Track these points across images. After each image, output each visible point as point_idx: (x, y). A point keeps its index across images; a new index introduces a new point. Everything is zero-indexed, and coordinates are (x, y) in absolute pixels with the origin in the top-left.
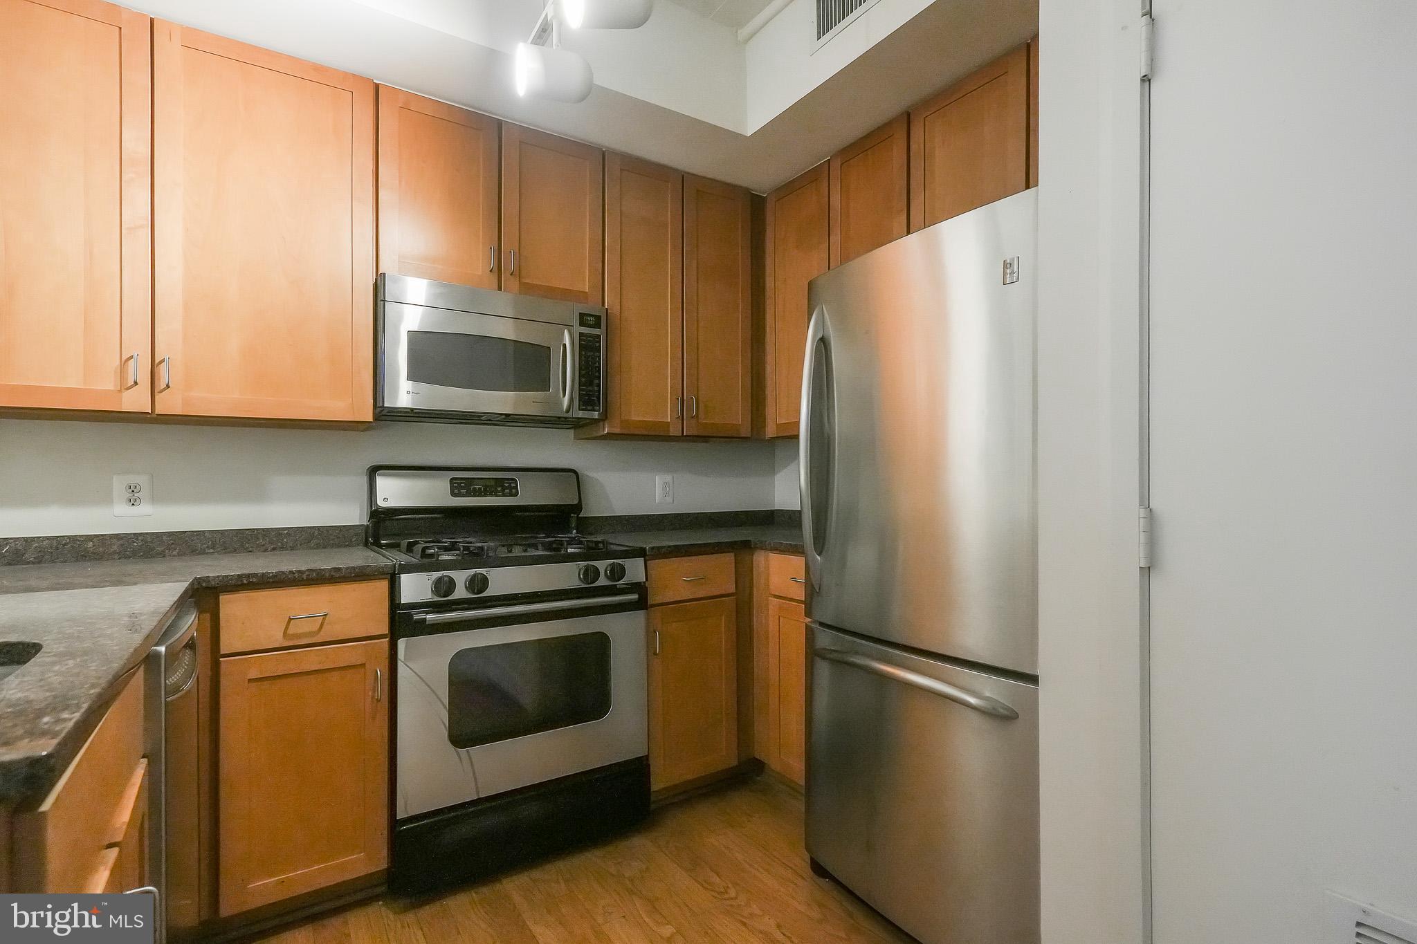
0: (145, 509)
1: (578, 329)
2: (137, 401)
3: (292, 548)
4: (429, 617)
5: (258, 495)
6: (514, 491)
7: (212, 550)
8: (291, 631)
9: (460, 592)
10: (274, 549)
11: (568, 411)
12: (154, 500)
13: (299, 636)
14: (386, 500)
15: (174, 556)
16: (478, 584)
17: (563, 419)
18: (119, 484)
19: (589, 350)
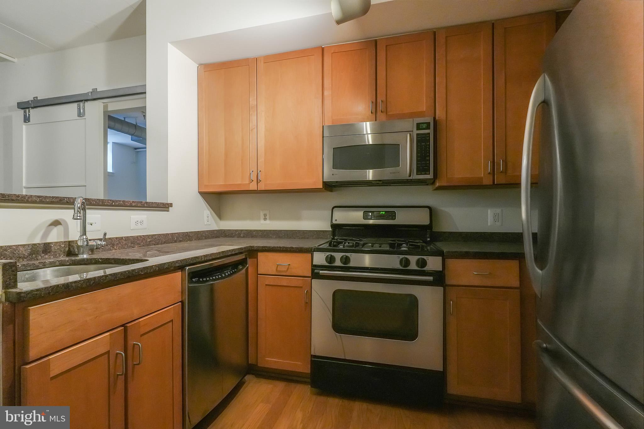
0: (268, 222)
1: (416, 132)
2: (253, 187)
3: (308, 238)
4: (321, 272)
5: (298, 218)
6: (394, 217)
7: (284, 237)
8: (278, 269)
9: (338, 263)
10: (302, 238)
11: (410, 176)
12: (271, 219)
13: (280, 271)
14: (336, 220)
15: (274, 238)
16: (346, 260)
17: (410, 180)
18: (262, 214)
19: (422, 141)
